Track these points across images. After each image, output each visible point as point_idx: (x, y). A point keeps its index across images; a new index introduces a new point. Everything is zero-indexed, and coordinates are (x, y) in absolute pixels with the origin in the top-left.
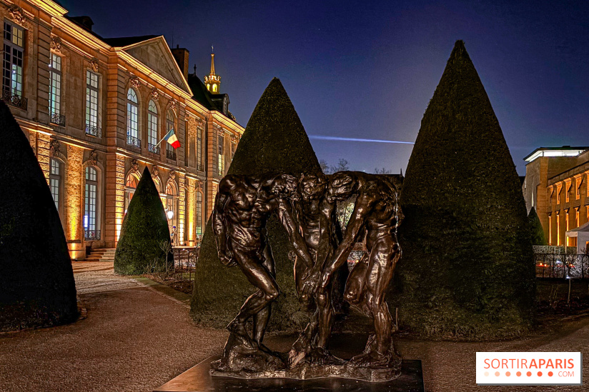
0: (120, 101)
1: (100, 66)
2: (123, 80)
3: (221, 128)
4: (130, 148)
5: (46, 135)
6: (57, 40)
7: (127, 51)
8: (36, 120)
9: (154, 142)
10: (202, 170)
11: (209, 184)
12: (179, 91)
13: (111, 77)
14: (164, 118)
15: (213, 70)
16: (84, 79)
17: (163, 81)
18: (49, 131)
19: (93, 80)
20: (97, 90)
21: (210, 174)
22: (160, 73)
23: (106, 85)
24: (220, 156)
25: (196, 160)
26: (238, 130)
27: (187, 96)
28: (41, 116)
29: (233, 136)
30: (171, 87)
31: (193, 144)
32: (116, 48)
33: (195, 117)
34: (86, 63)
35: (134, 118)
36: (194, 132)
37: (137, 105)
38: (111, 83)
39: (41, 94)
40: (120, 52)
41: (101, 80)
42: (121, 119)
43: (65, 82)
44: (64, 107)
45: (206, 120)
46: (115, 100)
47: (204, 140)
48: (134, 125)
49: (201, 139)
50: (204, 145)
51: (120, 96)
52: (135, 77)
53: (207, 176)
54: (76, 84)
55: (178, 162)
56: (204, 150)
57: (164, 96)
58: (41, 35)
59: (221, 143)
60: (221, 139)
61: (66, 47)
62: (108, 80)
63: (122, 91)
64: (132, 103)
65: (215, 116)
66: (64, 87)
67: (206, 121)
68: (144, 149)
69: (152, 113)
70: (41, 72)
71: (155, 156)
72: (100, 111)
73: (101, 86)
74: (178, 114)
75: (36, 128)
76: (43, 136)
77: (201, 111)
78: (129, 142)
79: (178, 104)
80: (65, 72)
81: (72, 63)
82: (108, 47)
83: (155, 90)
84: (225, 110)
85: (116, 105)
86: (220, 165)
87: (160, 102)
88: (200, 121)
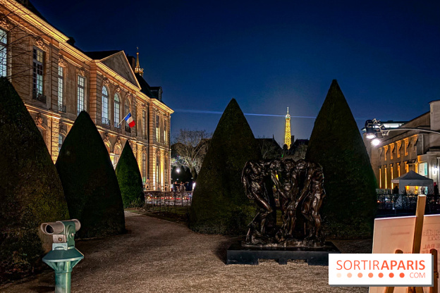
0: (98, 95)
1: (86, 72)
2: (100, 81)
3: (158, 110)
4: (104, 126)
5: (57, 119)
6: (61, 57)
7: (102, 62)
8: (51, 109)
9: (117, 121)
10: (145, 139)
11: (150, 148)
12: (132, 87)
13: (92, 79)
14: (123, 105)
15: (138, 63)
16: (76, 81)
17: (123, 80)
18: (58, 117)
19: (81, 82)
20: (83, 88)
21: (151, 141)
22: (121, 75)
23: (89, 85)
24: (157, 129)
25: (142, 132)
26: (168, 111)
27: (137, 90)
28: (54, 107)
29: (165, 115)
30: (128, 84)
31: (140, 121)
32: (96, 61)
33: (141, 103)
34: (77, 70)
35: (106, 105)
36: (141, 113)
37: (108, 97)
38: (92, 83)
39: (53, 92)
40: (98, 63)
41: (86, 81)
42: (99, 107)
43: (65, 84)
44: (65, 100)
45: (148, 104)
46: (95, 94)
47: (147, 119)
48: (106, 110)
49: (145, 118)
50: (147, 122)
51: (98, 91)
52: (106, 79)
53: (149, 142)
54: (72, 85)
55: (132, 134)
56: (147, 125)
57: (123, 91)
58: (54, 55)
59: (158, 120)
60: (158, 117)
61: (66, 61)
62: (90, 81)
63: (99, 88)
64: (105, 96)
65: (154, 102)
66: (65, 87)
67: (148, 106)
68: (112, 126)
69: (116, 102)
70: (53, 78)
71: (118, 130)
72: (86, 102)
73: (86, 86)
74: (132, 102)
75: (51, 115)
76: (55, 119)
77: (145, 99)
78: (103, 122)
79: (132, 95)
80: (65, 77)
81: (69, 71)
82: (91, 59)
83: (118, 86)
84: (159, 98)
85: (95, 98)
86: (157, 135)
87: (121, 94)
88: (144, 106)
